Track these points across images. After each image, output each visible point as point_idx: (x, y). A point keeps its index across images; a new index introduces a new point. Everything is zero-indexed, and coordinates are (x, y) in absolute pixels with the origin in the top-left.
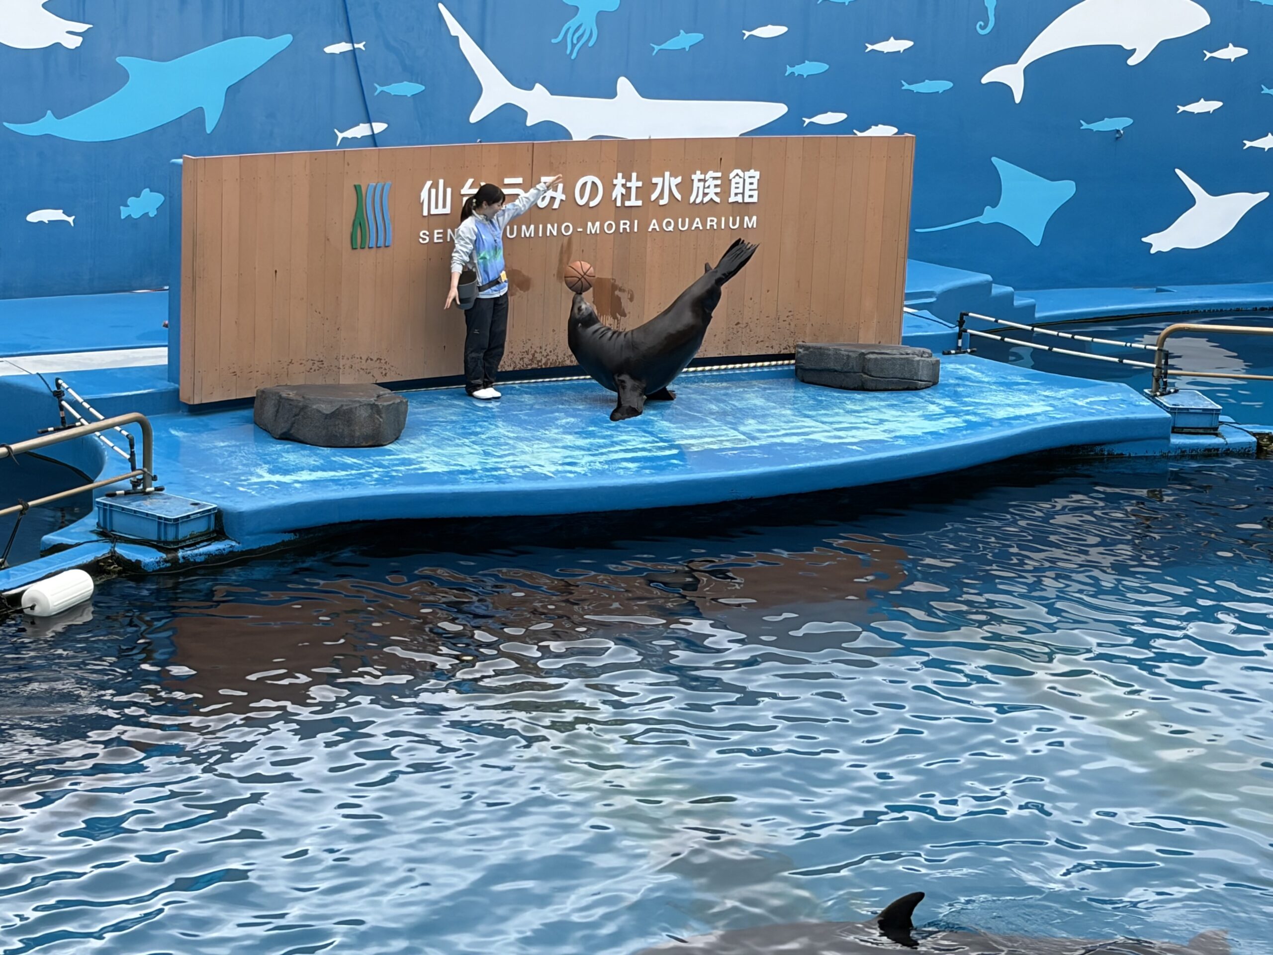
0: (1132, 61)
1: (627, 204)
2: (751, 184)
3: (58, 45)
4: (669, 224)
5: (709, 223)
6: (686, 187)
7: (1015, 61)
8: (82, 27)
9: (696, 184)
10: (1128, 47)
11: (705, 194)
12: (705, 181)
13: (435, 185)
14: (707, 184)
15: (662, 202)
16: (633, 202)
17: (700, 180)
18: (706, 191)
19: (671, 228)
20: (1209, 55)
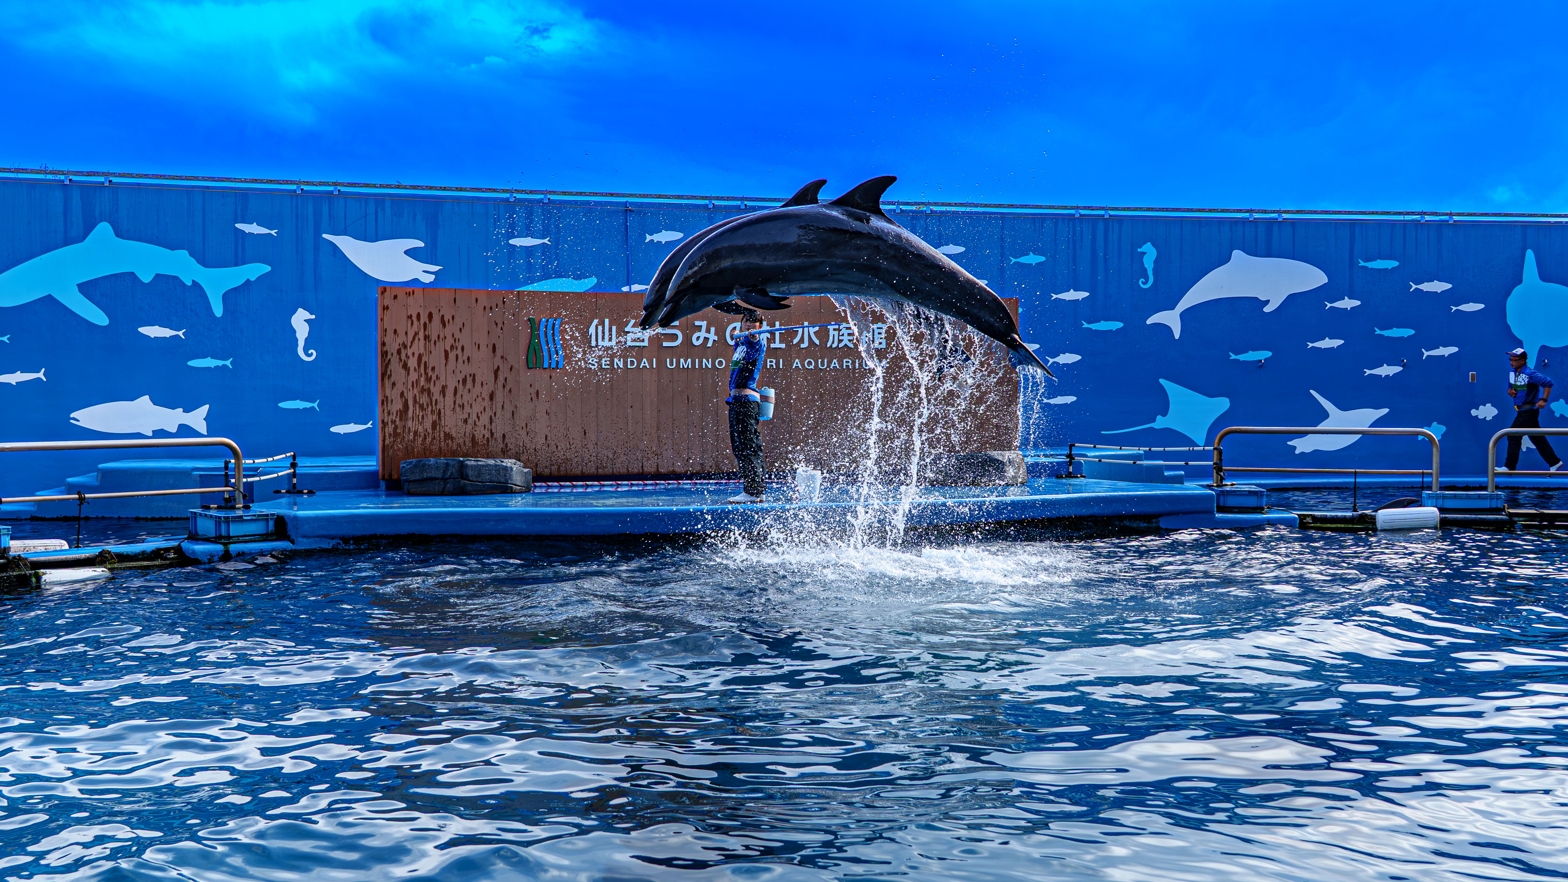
0: (1267, 309)
1: (772, 346)
2: (879, 333)
3: (416, 281)
4: (810, 363)
5: (845, 364)
6: (823, 334)
7: (1172, 308)
8: (435, 268)
9: (832, 333)
10: (1263, 298)
11: (840, 341)
12: (839, 330)
13: (602, 323)
14: (841, 333)
15: (802, 346)
16: (777, 345)
17: (834, 330)
18: (841, 338)
19: (812, 367)
20: (1329, 305)
